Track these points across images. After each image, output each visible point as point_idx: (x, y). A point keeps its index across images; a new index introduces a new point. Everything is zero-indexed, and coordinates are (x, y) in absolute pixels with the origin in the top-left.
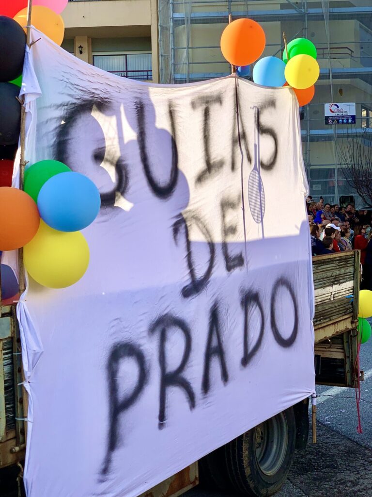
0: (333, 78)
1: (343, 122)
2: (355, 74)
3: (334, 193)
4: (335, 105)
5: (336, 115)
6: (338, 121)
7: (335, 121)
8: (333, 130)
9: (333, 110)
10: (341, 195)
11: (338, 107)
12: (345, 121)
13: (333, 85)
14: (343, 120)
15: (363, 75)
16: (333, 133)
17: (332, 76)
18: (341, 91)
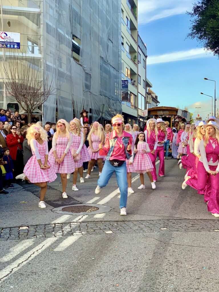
0: (3, 14)
1: (10, 47)
2: (20, 11)
3: (3, 101)
4: (5, 33)
5: (6, 41)
6: (6, 45)
7: (4, 45)
8: (3, 52)
9: (3, 37)
10: (9, 102)
11: (7, 35)
12: (12, 46)
13: (3, 19)
14: (10, 45)
15: (26, 13)
16: (3, 54)
17: (3, 11)
18: (9, 23)
